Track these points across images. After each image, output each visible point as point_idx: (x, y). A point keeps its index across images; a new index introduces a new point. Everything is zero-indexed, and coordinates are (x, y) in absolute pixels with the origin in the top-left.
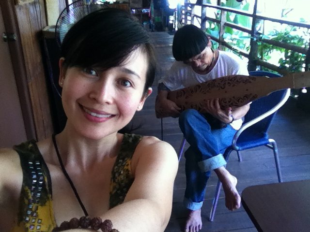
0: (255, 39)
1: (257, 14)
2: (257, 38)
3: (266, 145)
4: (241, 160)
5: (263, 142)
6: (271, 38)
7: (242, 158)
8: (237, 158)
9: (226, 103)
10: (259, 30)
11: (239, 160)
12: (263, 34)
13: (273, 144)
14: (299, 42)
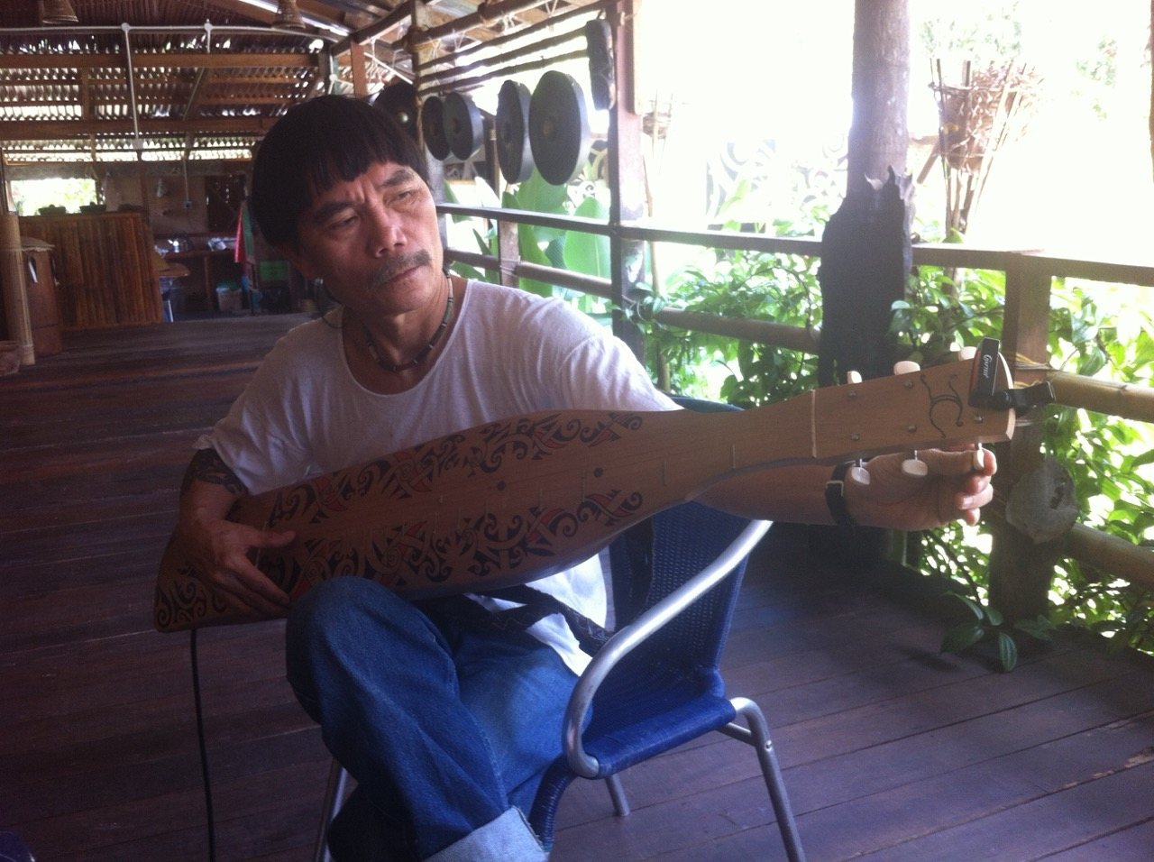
0: (629, 313)
1: (625, 223)
2: (634, 309)
3: (721, 726)
4: (626, 810)
5: (711, 717)
6: (683, 304)
7: (630, 798)
8: (609, 800)
9: (495, 538)
10: (640, 278)
11: (618, 812)
12: (655, 295)
13: (748, 717)
14: (783, 311)
